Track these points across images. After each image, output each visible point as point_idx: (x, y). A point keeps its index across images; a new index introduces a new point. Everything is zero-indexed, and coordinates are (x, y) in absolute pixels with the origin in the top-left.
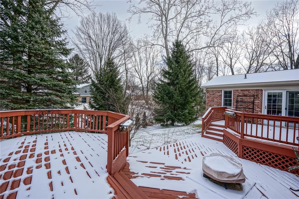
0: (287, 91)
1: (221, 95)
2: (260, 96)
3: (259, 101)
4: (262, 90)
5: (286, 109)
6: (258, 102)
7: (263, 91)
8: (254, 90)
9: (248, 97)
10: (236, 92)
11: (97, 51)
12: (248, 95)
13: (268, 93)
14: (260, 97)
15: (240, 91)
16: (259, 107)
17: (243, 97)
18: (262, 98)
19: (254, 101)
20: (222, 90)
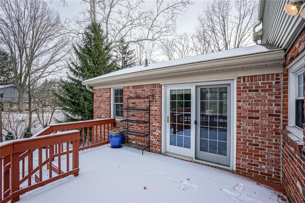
0: (196, 87)
1: (110, 97)
2: (157, 97)
3: (157, 108)
4: (160, 86)
5: (196, 123)
6: (155, 109)
7: (163, 87)
8: (149, 86)
9: (142, 100)
10: (126, 91)
11: (15, 41)
12: (142, 96)
13: (171, 90)
14: (157, 100)
15: (131, 89)
16: (157, 120)
17: (136, 100)
18: (161, 101)
19: (150, 108)
20: (110, 88)
